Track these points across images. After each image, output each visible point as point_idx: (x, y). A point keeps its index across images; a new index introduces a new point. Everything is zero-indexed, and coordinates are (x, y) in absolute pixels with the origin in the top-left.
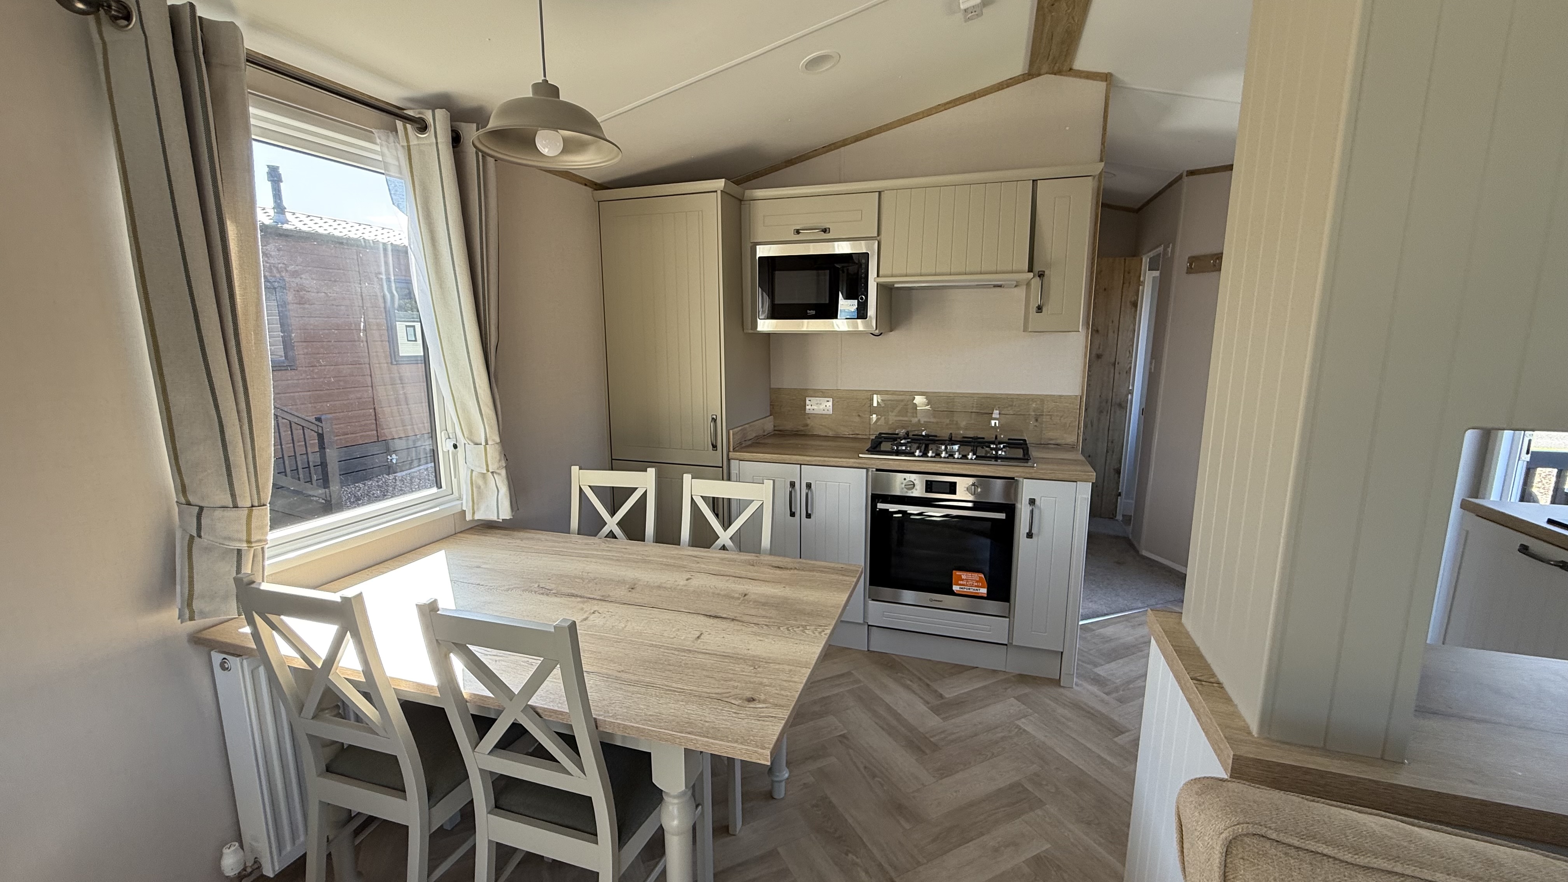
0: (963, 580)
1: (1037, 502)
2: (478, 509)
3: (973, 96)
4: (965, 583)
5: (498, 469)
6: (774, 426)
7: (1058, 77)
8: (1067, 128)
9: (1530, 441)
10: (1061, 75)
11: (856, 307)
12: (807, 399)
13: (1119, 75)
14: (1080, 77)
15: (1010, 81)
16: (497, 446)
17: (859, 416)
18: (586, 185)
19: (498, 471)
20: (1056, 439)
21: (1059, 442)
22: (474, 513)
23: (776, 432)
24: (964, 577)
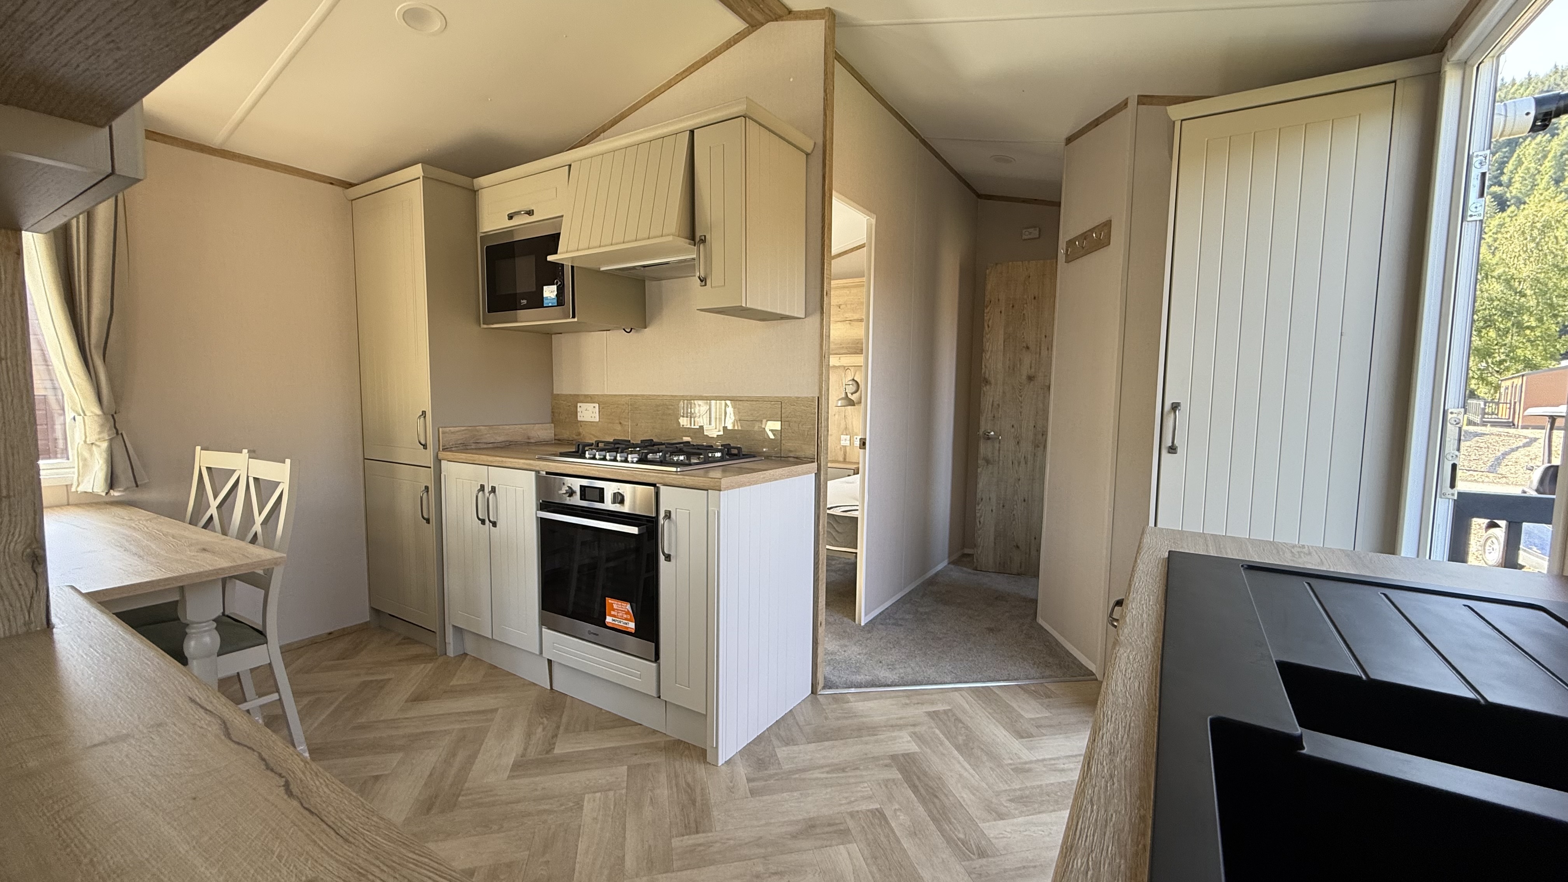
0: (614, 610)
1: (673, 516)
2: (82, 482)
3: (705, 61)
4: (616, 614)
5: (96, 441)
6: (555, 435)
7: (780, 23)
8: (791, 80)
9: (1454, 467)
10: (782, 20)
11: (556, 293)
12: (579, 405)
13: (840, 9)
14: (800, 19)
15: (737, 36)
16: (96, 418)
17: (620, 423)
18: (332, 184)
19: (97, 443)
20: (796, 451)
21: (798, 454)
22: (78, 485)
23: (556, 442)
24: (615, 606)
